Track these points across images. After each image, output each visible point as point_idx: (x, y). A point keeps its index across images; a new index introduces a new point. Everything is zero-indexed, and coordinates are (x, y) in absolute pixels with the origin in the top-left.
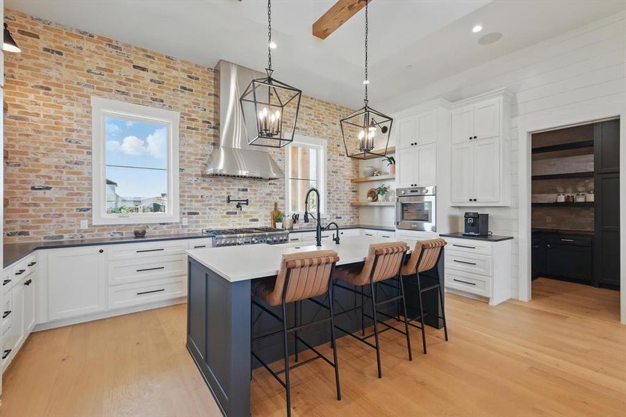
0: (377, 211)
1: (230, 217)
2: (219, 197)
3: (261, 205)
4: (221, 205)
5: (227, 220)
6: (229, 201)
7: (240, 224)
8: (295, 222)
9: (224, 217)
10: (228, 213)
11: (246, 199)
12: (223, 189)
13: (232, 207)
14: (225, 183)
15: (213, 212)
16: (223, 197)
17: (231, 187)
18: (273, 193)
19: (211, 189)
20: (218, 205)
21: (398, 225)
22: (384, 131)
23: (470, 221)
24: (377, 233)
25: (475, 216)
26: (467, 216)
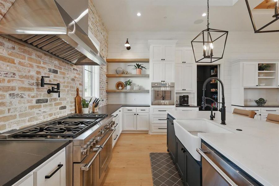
0: (122, 95)
1: (40, 107)
2: (26, 77)
3: (68, 91)
4: (29, 90)
5: (36, 111)
6: (43, 84)
7: (51, 115)
8: (96, 106)
9: (32, 107)
10: (38, 101)
11: (56, 83)
12: (31, 66)
13: (43, 93)
14: (34, 57)
15: (16, 100)
16: (32, 77)
17: (42, 65)
18: (76, 79)
19: (13, 62)
20: (24, 89)
21: (152, 103)
22: (129, 48)
23: (186, 99)
24: (136, 108)
25: (188, 97)
26: (184, 97)
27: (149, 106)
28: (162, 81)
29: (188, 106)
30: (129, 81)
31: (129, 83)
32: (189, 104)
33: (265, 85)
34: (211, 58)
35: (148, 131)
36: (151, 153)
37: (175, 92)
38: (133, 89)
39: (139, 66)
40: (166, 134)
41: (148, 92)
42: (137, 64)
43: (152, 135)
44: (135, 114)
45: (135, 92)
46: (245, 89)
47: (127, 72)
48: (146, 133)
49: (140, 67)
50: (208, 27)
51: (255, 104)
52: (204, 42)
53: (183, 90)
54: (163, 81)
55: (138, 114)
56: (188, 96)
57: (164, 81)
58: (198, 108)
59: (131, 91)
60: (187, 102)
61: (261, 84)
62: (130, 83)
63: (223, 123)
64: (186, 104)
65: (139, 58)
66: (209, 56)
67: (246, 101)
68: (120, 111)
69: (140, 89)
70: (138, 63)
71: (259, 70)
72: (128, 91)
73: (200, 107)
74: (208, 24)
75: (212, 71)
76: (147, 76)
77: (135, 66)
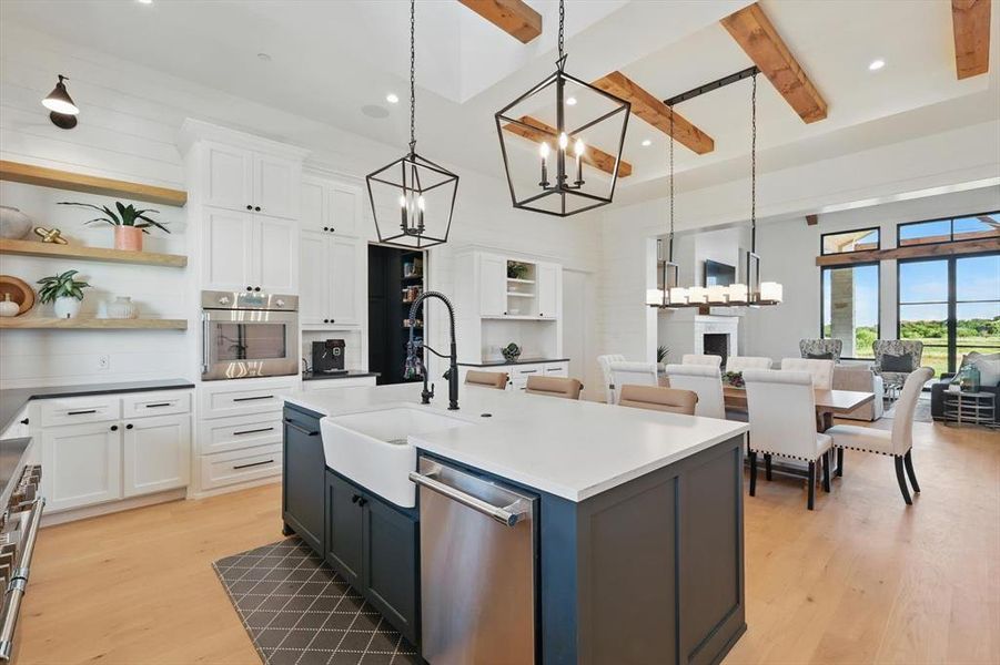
21: (205, 373)
22: (64, 122)
23: (336, 351)
24: (122, 401)
25: (341, 344)
26: (330, 344)
27: (193, 386)
28: (249, 289)
29: (344, 375)
30: (67, 276)
31: (68, 286)
32: (346, 369)
33: (520, 313)
34: (420, 237)
35: (185, 488)
36: (219, 563)
37: (301, 328)
38: (93, 313)
39: (129, 215)
40: (281, 479)
41: (180, 327)
42: (120, 206)
43: (206, 502)
44: (114, 428)
45: (110, 328)
46: (483, 320)
47: (57, 235)
48: (174, 497)
49: (138, 221)
50: (413, 149)
51: (502, 358)
52: (404, 187)
53: (326, 321)
54: (254, 288)
55: (130, 427)
56: (342, 341)
57: (258, 289)
58: (373, 379)
59: (85, 325)
60: (340, 361)
61: (512, 311)
62: (77, 286)
63: (454, 406)
64: (336, 370)
65: (132, 180)
66: (416, 231)
67: (484, 352)
68: (26, 422)
69: (136, 317)
70: (126, 203)
71: (509, 276)
72: (65, 325)
73: (379, 374)
74: (413, 142)
75: (406, 265)
76: (180, 263)
77: (108, 212)
